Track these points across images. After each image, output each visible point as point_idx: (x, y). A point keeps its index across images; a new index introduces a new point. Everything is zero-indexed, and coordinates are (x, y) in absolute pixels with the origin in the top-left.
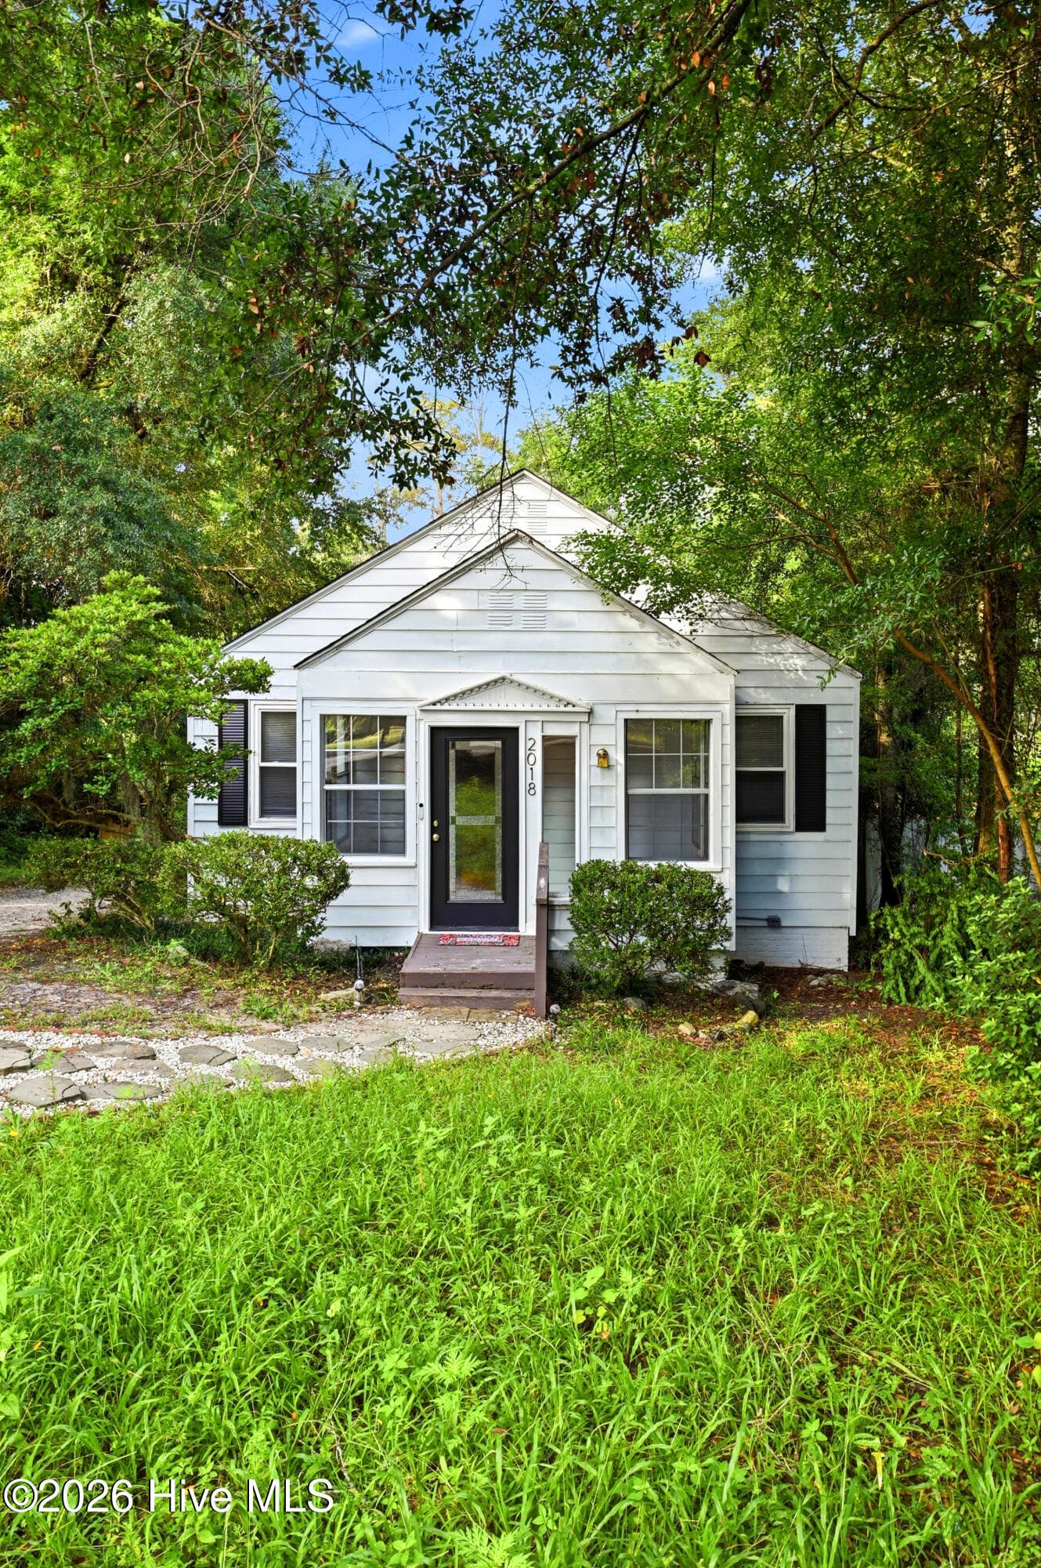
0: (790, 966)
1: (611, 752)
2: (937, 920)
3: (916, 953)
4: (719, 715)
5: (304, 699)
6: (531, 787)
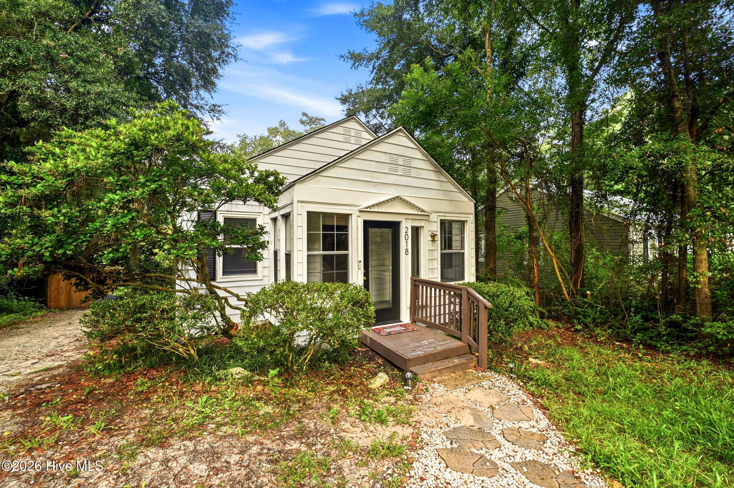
1: (436, 234)
4: (468, 218)
5: (298, 202)
6: (407, 251)
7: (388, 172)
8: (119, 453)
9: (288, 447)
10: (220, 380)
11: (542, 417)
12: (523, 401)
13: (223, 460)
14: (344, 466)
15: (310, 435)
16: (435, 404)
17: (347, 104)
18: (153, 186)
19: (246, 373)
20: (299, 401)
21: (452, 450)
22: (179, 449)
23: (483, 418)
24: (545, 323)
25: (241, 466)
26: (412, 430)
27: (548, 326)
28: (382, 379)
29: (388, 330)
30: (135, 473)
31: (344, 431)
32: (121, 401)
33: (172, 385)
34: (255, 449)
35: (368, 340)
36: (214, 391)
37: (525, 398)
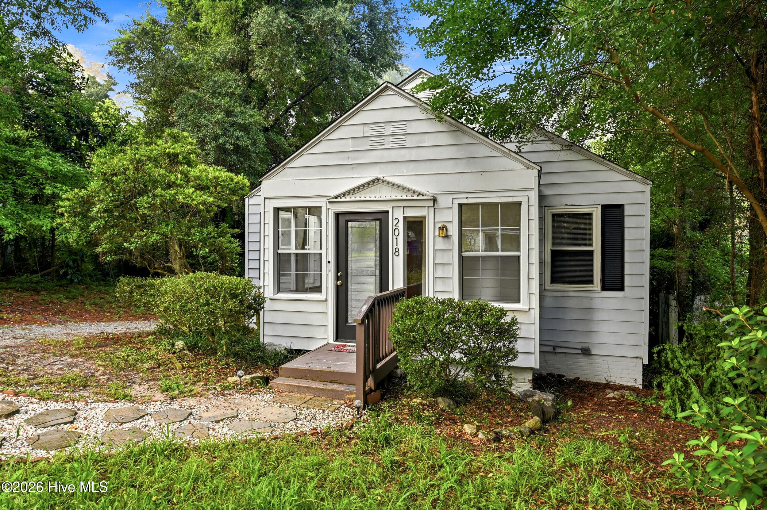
0: (599, 381)
1: (449, 226)
2: (712, 356)
3: (691, 381)
4: (526, 198)
5: (265, 198)
6: (397, 250)
7: (369, 148)
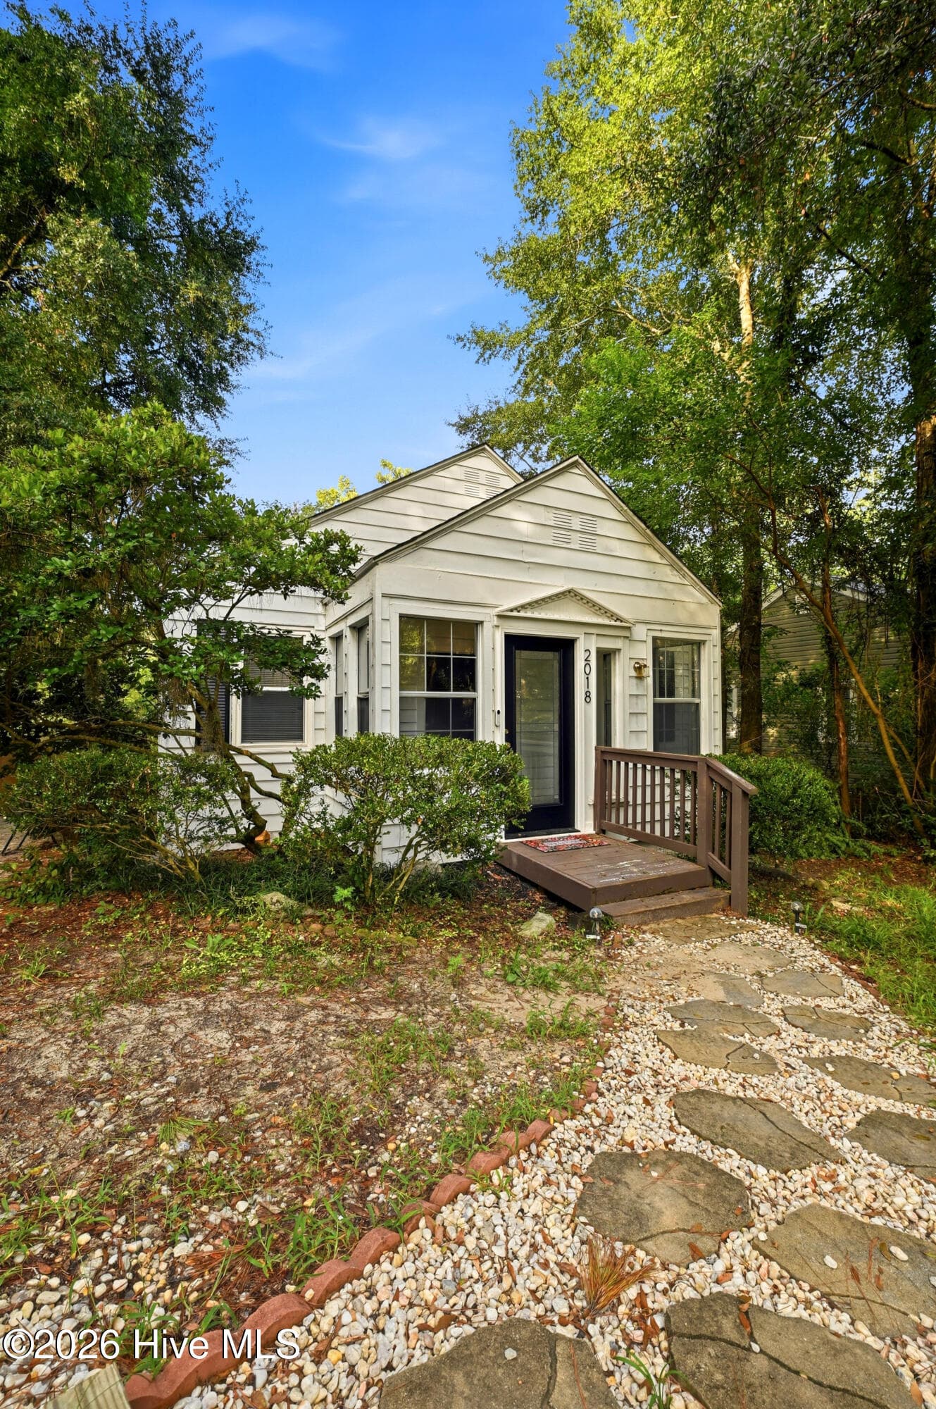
1: (644, 666)
4: (710, 637)
5: (384, 596)
6: (588, 695)
7: (551, 542)
8: (74, 1009)
9: (373, 1016)
10: (244, 911)
11: (861, 992)
12: (823, 966)
13: (257, 1027)
14: (480, 1047)
15: (413, 1000)
16: (648, 965)
17: (469, 434)
18: (130, 544)
19: (291, 902)
20: (389, 951)
21: (684, 1033)
22: (179, 1008)
23: (743, 990)
24: (863, 846)
25: (290, 1037)
26: (605, 1003)
27: (868, 851)
28: (542, 922)
29: (553, 844)
30: (103, 1037)
31: (475, 998)
32: (71, 939)
33: (157, 918)
34: (314, 1015)
35: (515, 860)
36: (233, 930)
37: (826, 962)
